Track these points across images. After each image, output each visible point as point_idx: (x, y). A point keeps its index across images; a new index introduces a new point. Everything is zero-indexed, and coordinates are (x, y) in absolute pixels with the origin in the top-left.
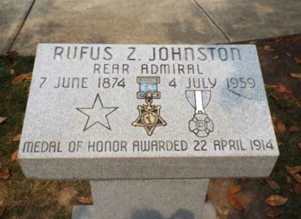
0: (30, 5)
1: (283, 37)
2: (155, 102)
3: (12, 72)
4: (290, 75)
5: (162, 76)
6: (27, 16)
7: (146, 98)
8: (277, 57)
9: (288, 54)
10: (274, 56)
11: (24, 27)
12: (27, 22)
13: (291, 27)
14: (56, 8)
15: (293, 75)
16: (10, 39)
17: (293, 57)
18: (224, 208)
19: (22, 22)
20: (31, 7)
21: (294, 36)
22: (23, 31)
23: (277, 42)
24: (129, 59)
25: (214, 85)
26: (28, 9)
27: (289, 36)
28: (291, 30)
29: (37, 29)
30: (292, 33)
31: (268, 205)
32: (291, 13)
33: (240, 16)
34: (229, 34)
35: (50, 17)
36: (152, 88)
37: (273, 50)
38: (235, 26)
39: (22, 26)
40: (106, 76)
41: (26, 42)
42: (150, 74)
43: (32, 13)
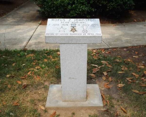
0: (31, 37)
1: (132, 46)
2: (75, 28)
3: (26, 54)
4: (132, 57)
5: (77, 24)
6: (29, 40)
7: (73, 27)
8: (128, 52)
9: (133, 51)
10: (127, 52)
11: (29, 43)
12: (30, 41)
13: (136, 43)
14: (41, 38)
15: (134, 57)
16: (23, 46)
17: (135, 52)
18: (102, 88)
19: (28, 42)
20: (31, 38)
21: (137, 46)
22: (28, 44)
23: (129, 48)
24: (69, 21)
25: (89, 25)
26: (30, 38)
27: (134, 46)
28: (135, 44)
29: (34, 43)
30: (135, 45)
31: (118, 87)
32: (136, 39)
33: (115, 40)
34: (110, 45)
35: (38, 40)
36: (74, 26)
37: (127, 50)
38: (112, 43)
39: (28, 43)
40: (64, 24)
41: (30, 47)
42: (74, 23)
43: (31, 39)
